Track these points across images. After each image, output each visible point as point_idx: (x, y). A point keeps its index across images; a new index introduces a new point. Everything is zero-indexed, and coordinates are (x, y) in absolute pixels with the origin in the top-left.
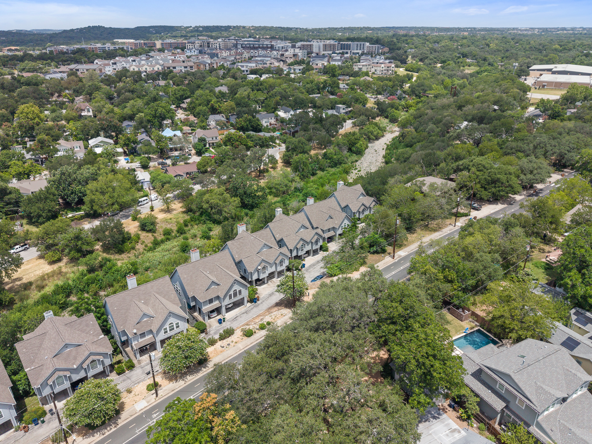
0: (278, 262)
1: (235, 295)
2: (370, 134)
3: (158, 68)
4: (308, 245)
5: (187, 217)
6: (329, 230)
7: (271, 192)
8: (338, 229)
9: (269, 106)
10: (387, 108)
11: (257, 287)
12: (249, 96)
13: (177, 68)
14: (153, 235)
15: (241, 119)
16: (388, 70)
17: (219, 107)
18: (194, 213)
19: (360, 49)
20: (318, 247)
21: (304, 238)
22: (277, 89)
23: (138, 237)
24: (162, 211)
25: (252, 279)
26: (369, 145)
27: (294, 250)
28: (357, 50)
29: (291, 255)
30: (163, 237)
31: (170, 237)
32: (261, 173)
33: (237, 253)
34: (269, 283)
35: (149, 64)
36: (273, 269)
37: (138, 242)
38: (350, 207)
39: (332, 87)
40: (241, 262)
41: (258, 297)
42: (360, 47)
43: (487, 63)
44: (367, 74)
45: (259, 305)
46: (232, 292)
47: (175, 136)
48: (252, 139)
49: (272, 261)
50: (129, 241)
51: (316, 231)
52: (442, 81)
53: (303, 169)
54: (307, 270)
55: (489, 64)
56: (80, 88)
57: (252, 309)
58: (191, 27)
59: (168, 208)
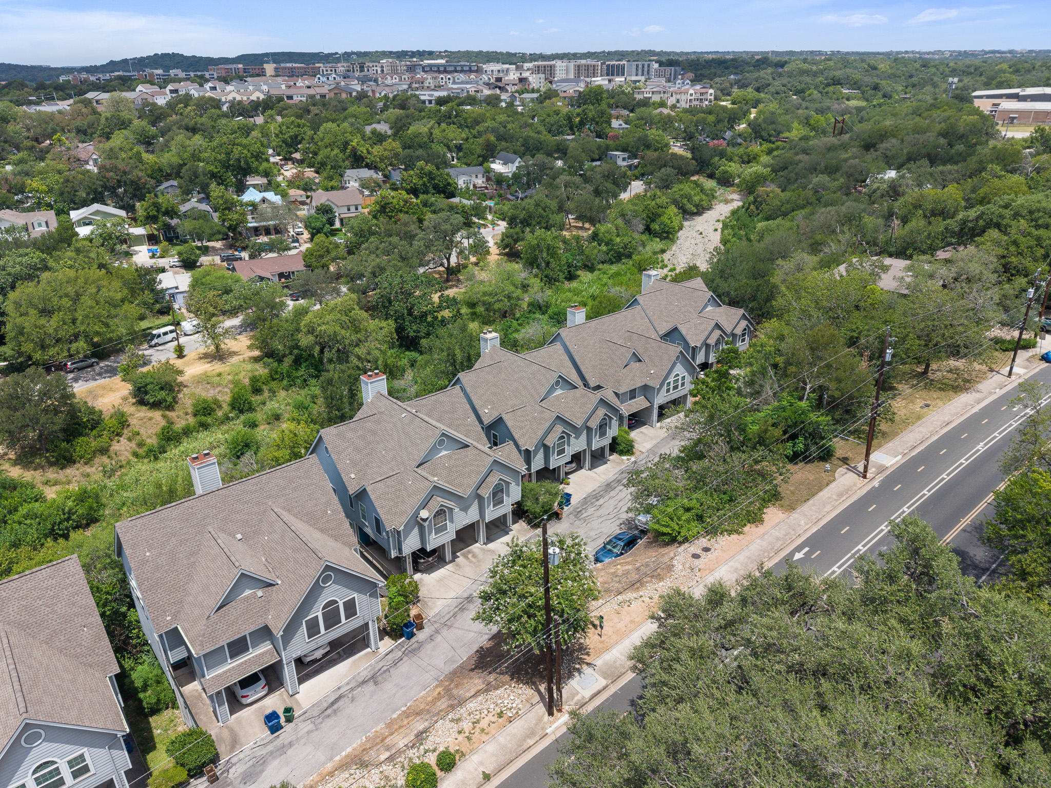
0: (486, 492)
1: (332, 618)
2: (685, 201)
3: (258, 96)
4: (577, 438)
5: (261, 371)
6: (632, 394)
7: (474, 313)
8: (659, 390)
9: (473, 154)
10: (712, 157)
11: (417, 576)
12: (431, 134)
13: (295, 98)
14: (164, 416)
15: (412, 172)
16: (701, 100)
17: (369, 153)
18: (280, 361)
19: (643, 75)
20: (606, 442)
21: (567, 416)
22: (489, 123)
23: (122, 421)
24: (205, 357)
25: (400, 550)
26: (686, 224)
27: (536, 451)
28: (637, 75)
29: (529, 469)
30: (191, 420)
31: (209, 420)
32: (452, 273)
33: (354, 463)
34: (460, 560)
35: (242, 91)
36: (472, 515)
37: (118, 435)
38: (684, 332)
39: (597, 123)
40: (362, 494)
41: (419, 616)
42: (643, 71)
43: (880, 94)
44: (662, 104)
45: (421, 645)
46: (317, 612)
47: (264, 200)
48: (433, 208)
49: (465, 491)
50: (94, 432)
51: (599, 395)
52: (806, 119)
53: (548, 264)
54: (577, 513)
55: (884, 96)
56: (91, 125)
57: (395, 664)
58: (337, 53)
59: (218, 349)
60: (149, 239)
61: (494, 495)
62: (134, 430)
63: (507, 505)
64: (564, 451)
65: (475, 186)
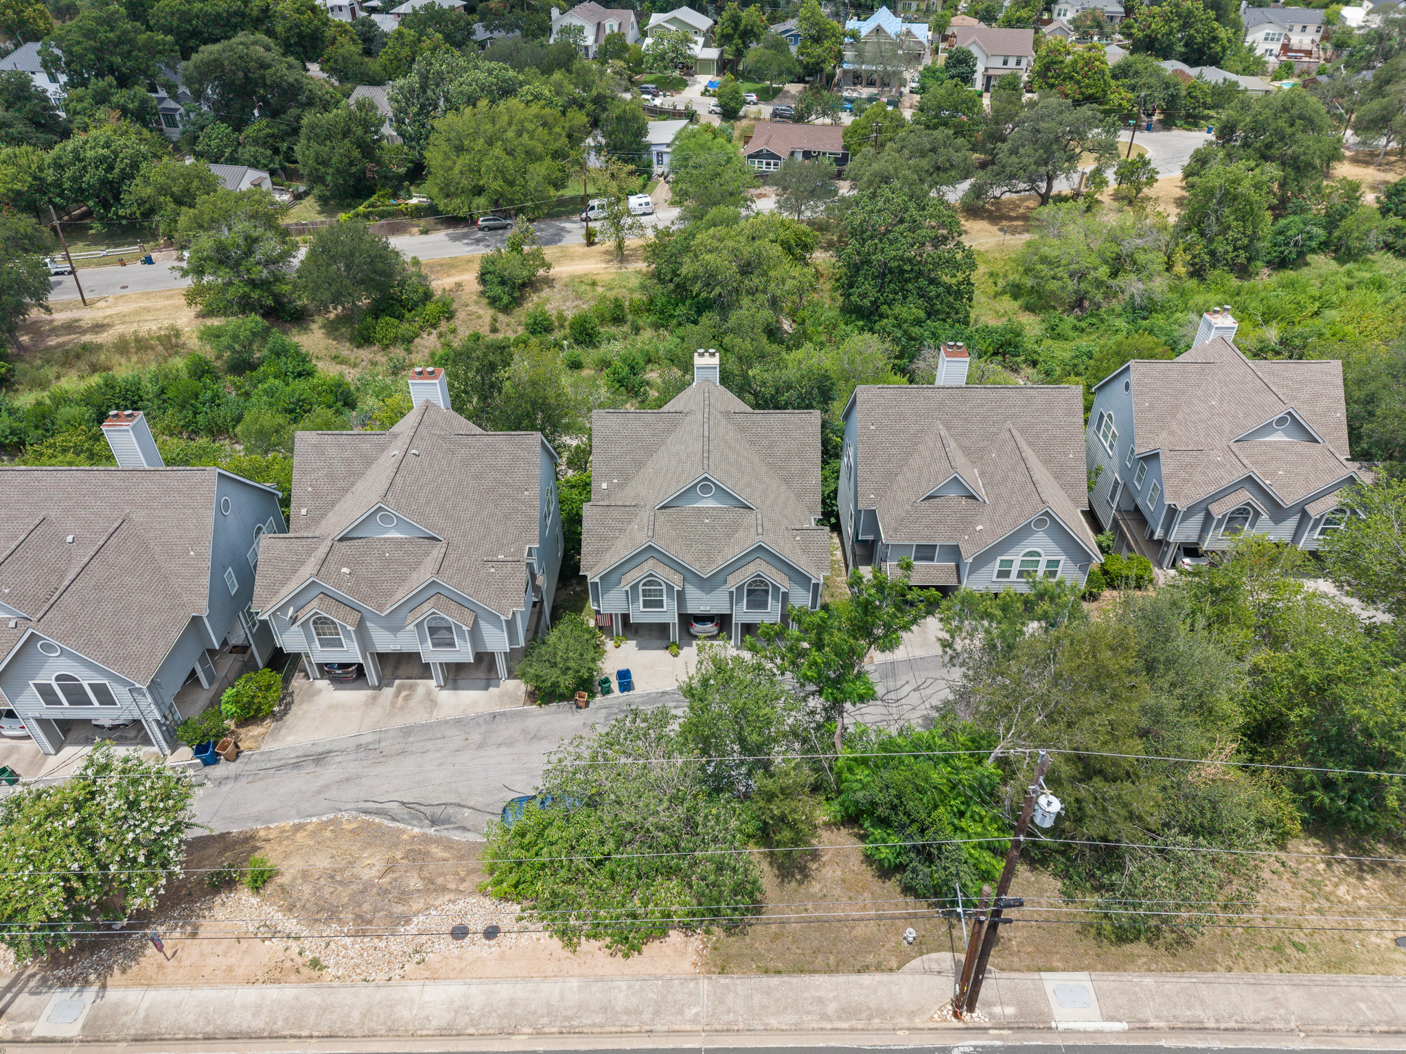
38: (1167, 468)
59: (620, 246)
60: (723, 66)
61: (432, 631)
62: (452, 324)
63: (463, 652)
64: (659, 604)
65: (1286, 48)
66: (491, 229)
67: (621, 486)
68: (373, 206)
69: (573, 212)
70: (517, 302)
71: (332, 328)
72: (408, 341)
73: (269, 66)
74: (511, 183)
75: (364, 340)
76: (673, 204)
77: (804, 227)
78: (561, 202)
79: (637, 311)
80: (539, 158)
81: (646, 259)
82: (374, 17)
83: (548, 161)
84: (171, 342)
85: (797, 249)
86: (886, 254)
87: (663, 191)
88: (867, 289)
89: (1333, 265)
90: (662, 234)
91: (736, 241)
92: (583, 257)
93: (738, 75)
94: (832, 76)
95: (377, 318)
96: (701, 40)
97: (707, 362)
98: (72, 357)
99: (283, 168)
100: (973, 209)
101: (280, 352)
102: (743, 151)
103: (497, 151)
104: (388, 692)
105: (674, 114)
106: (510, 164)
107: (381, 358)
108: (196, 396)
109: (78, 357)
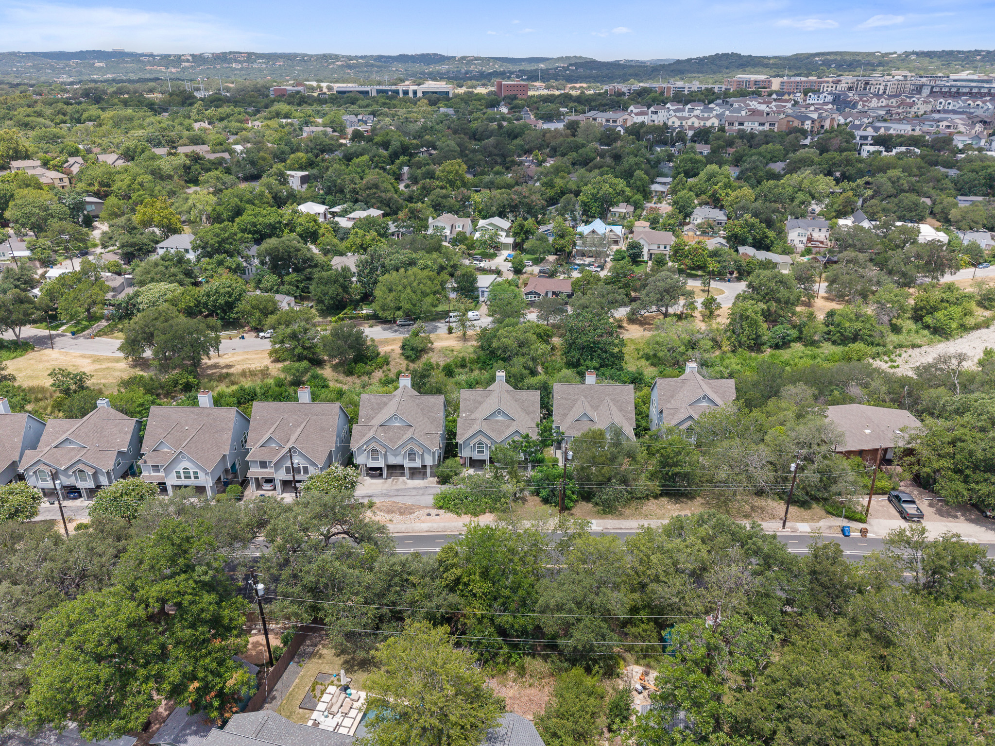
3: (713, 124)
13: (746, 125)
15: (736, 221)
21: (491, 433)
23: (386, 360)
27: (465, 445)
29: (461, 453)
33: (367, 415)
35: (706, 115)
36: (398, 461)
38: (664, 414)
46: (289, 464)
47: (593, 232)
50: (370, 362)
58: (895, 53)
59: (464, 334)
60: (516, 246)
61: (409, 455)
62: (388, 367)
63: (418, 464)
64: (483, 452)
65: (810, 240)
66: (403, 325)
67: (470, 415)
68: (345, 314)
69: (442, 318)
70: (418, 358)
71: (335, 368)
72: (369, 374)
73: (299, 250)
74: (414, 305)
75: (350, 373)
76: (489, 316)
77: (549, 328)
78: (437, 314)
79: (472, 362)
80: (428, 295)
81: (477, 340)
82: (337, 219)
83: (432, 296)
84: (264, 373)
85: (544, 336)
86: (582, 340)
87: (484, 309)
88: (575, 354)
89: (803, 348)
90: (484, 330)
91: (517, 333)
92: (447, 339)
93: (523, 251)
94: (571, 252)
95: (356, 364)
96: (504, 234)
97: (501, 375)
98: (222, 378)
99: (300, 295)
100: (632, 320)
101: (315, 377)
102: (523, 290)
103: (409, 290)
104: (390, 480)
105: (490, 271)
106: (414, 296)
107: (357, 381)
108: (281, 394)
109: (225, 378)
